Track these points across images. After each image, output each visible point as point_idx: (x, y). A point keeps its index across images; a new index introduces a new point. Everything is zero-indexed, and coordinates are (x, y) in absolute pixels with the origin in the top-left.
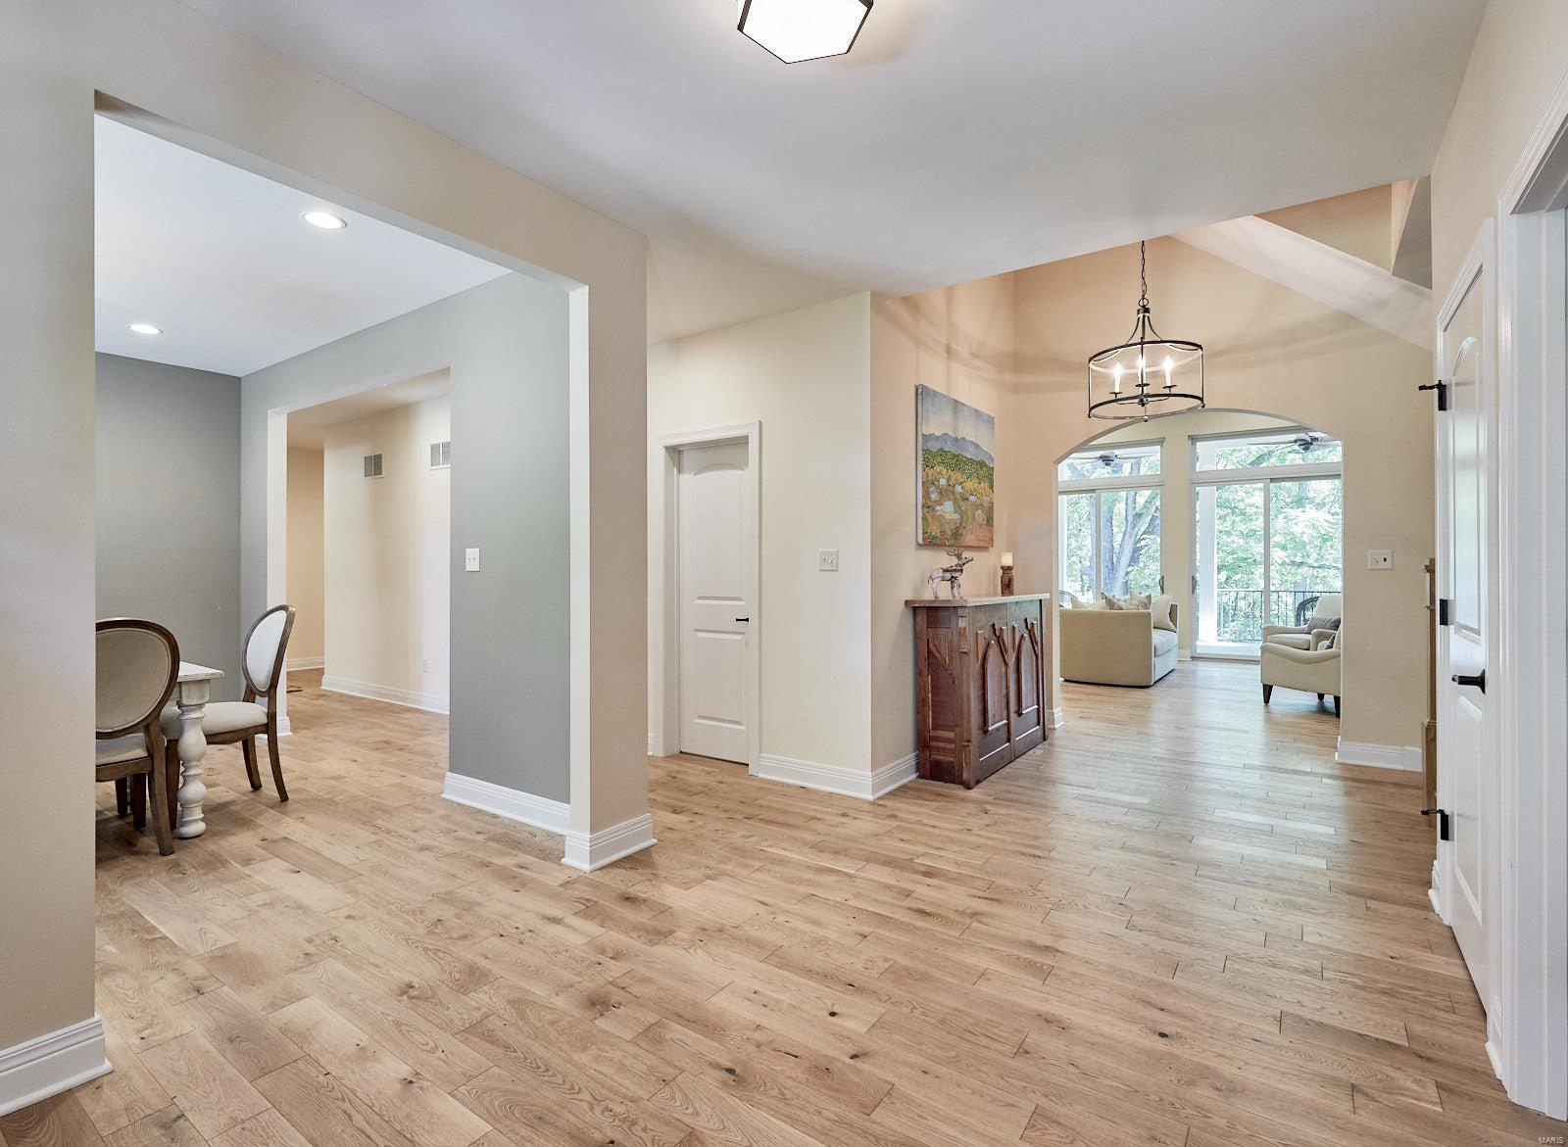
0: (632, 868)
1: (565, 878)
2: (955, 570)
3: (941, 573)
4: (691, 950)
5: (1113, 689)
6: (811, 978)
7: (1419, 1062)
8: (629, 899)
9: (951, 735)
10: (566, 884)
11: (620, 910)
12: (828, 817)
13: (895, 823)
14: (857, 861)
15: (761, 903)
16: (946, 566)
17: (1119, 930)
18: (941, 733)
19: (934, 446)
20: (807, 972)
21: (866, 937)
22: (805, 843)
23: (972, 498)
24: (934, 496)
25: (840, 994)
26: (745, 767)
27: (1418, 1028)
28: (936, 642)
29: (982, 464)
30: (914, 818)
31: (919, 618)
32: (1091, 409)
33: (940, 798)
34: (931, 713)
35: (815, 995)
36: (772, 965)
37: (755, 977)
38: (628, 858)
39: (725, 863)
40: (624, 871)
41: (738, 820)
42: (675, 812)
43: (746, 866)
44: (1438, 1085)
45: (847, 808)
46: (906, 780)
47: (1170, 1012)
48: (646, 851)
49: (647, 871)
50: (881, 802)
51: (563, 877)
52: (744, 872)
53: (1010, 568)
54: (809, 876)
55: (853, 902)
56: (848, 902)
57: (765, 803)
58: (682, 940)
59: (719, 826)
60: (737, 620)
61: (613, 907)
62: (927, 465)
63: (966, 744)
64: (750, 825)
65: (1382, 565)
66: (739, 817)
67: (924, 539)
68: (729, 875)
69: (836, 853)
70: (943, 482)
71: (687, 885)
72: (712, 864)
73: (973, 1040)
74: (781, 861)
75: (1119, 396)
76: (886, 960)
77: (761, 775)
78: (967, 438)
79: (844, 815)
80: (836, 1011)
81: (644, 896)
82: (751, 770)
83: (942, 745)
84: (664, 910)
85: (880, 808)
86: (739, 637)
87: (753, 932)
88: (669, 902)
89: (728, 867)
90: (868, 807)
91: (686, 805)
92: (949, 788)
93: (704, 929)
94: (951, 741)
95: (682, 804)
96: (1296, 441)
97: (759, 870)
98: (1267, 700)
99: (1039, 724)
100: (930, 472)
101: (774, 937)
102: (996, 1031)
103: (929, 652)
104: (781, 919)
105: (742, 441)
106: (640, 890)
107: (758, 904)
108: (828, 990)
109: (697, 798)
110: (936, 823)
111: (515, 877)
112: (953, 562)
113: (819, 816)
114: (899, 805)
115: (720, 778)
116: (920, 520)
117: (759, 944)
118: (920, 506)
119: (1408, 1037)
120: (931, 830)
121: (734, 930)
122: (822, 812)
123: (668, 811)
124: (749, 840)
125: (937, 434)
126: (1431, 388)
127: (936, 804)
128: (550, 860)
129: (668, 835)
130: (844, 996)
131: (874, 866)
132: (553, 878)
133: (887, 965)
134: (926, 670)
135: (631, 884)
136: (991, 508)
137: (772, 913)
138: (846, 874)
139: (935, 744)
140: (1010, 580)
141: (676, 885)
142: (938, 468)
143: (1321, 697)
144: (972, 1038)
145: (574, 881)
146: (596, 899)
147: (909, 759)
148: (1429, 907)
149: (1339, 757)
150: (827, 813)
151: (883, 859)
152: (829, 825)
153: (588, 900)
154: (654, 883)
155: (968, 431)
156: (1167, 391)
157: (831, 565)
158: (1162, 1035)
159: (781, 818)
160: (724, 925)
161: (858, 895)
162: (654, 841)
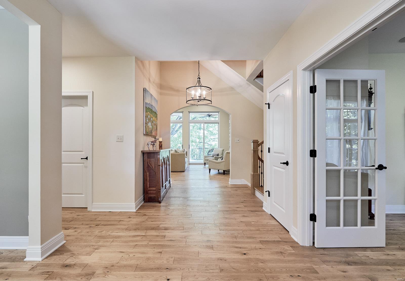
0: (61, 254)
1: (31, 267)
2: (154, 142)
3: (151, 143)
4: (106, 276)
5: (177, 173)
6: (154, 271)
7: (285, 243)
8: (67, 266)
9: (154, 189)
10: (33, 268)
11: (66, 271)
12: (126, 219)
13: (147, 217)
14: (144, 231)
15: (121, 252)
16: (152, 141)
17: (219, 232)
18: (151, 189)
19: (148, 106)
20: (151, 269)
21: (161, 253)
22: (123, 229)
23: (154, 122)
24: (147, 121)
25: (166, 273)
26: (86, 209)
27: (280, 236)
28: (150, 163)
29: (155, 113)
30: (151, 214)
31: (145, 156)
32: (187, 102)
33: (155, 207)
34: (148, 183)
35: (159, 276)
36: (139, 271)
37: (136, 277)
38: (56, 251)
39: (99, 243)
40: (57, 256)
41: (94, 227)
42: (66, 229)
43: (107, 241)
44: (291, 247)
45: (129, 215)
46: (142, 204)
47: (242, 248)
48: (63, 246)
49: (69, 253)
50: (138, 211)
51: (29, 266)
52: (108, 244)
53: (161, 142)
54: (131, 239)
55: (150, 243)
56: (149, 244)
57: (100, 219)
58: (100, 274)
59: (88, 230)
60: (81, 159)
61: (62, 271)
62: (146, 112)
63: (160, 190)
64: (100, 227)
65: (238, 142)
66: (94, 226)
67: (146, 133)
68: (103, 246)
69: (135, 230)
70: (149, 117)
71: (89, 254)
72: (94, 244)
73: (208, 272)
74: (119, 237)
75: (193, 99)
76: (172, 258)
77: (93, 210)
78: (153, 105)
79: (129, 218)
80: (169, 278)
81: (73, 263)
82: (88, 209)
83: (152, 192)
84: (85, 266)
85: (139, 213)
86: (82, 164)
87: (125, 263)
88: (86, 262)
89: (100, 244)
90: (135, 214)
91: (69, 226)
92: (155, 204)
93: (106, 268)
94: (154, 190)
95: (68, 226)
96: (207, 115)
97: (113, 241)
98: (210, 172)
99: (169, 183)
100: (147, 113)
101: (133, 262)
102: (212, 267)
103: (148, 165)
104: (131, 255)
105: (86, 97)
106: (69, 261)
107: (120, 253)
108: (161, 273)
109: (72, 223)
110: (158, 214)
111: (2, 273)
112: (153, 139)
113: (122, 220)
114: (144, 211)
115: (77, 214)
116: (144, 127)
117: (130, 266)
118: (144, 123)
119: (281, 238)
120: (158, 216)
121: (117, 264)
122: (122, 218)
123: (63, 230)
124: (102, 232)
125: (148, 103)
126: (267, 104)
127: (155, 209)
128: (17, 261)
129: (68, 238)
130: (167, 273)
131: (150, 231)
132: (25, 268)
133: (173, 259)
134: (147, 171)
135: (64, 260)
136: (157, 125)
137: (127, 254)
138: (142, 235)
139: (150, 192)
140: (162, 145)
141: (84, 255)
142: (148, 113)
143: (218, 170)
144: (208, 271)
145: (36, 267)
146: (52, 270)
147: (142, 197)
148: (264, 211)
149: (230, 183)
150: (124, 218)
151: (150, 228)
152: (127, 222)
153: (48, 272)
154: (74, 257)
155: (154, 104)
156: (204, 99)
157: (120, 140)
158: (245, 254)
159: (109, 223)
160: (112, 264)
161: (150, 241)
162: (65, 241)
